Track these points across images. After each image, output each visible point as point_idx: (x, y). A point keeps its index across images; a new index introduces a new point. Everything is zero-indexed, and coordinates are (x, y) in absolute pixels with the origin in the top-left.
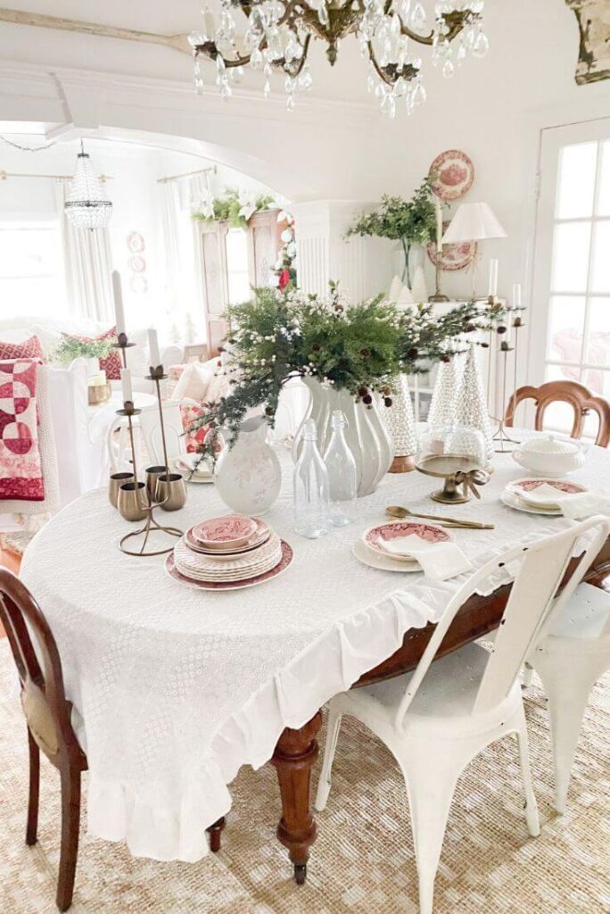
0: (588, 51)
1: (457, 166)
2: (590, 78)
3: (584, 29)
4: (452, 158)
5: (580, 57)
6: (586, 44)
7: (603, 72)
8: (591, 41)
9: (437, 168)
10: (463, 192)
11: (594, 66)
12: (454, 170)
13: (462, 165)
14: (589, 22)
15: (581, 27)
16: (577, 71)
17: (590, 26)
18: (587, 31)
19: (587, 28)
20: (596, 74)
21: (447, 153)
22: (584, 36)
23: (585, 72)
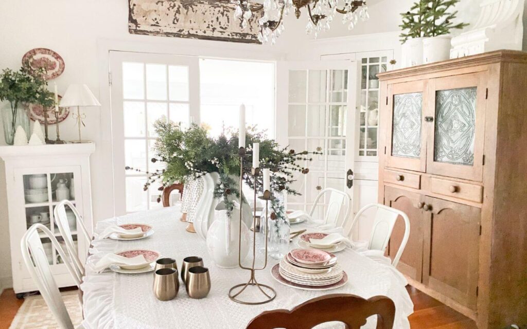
0: (134, 18)
1: (48, 59)
2: (136, 32)
3: (131, 7)
4: (42, 53)
5: (129, 19)
6: (132, 15)
7: (144, 31)
8: (135, 14)
9: (31, 57)
10: (53, 75)
11: (139, 27)
12: (45, 61)
13: (52, 59)
14: (134, 5)
15: (130, 6)
16: (130, 26)
17: (135, 7)
18: (133, 9)
19: (133, 7)
20: (141, 31)
21: (39, 49)
22: (131, 11)
23: (135, 28)
